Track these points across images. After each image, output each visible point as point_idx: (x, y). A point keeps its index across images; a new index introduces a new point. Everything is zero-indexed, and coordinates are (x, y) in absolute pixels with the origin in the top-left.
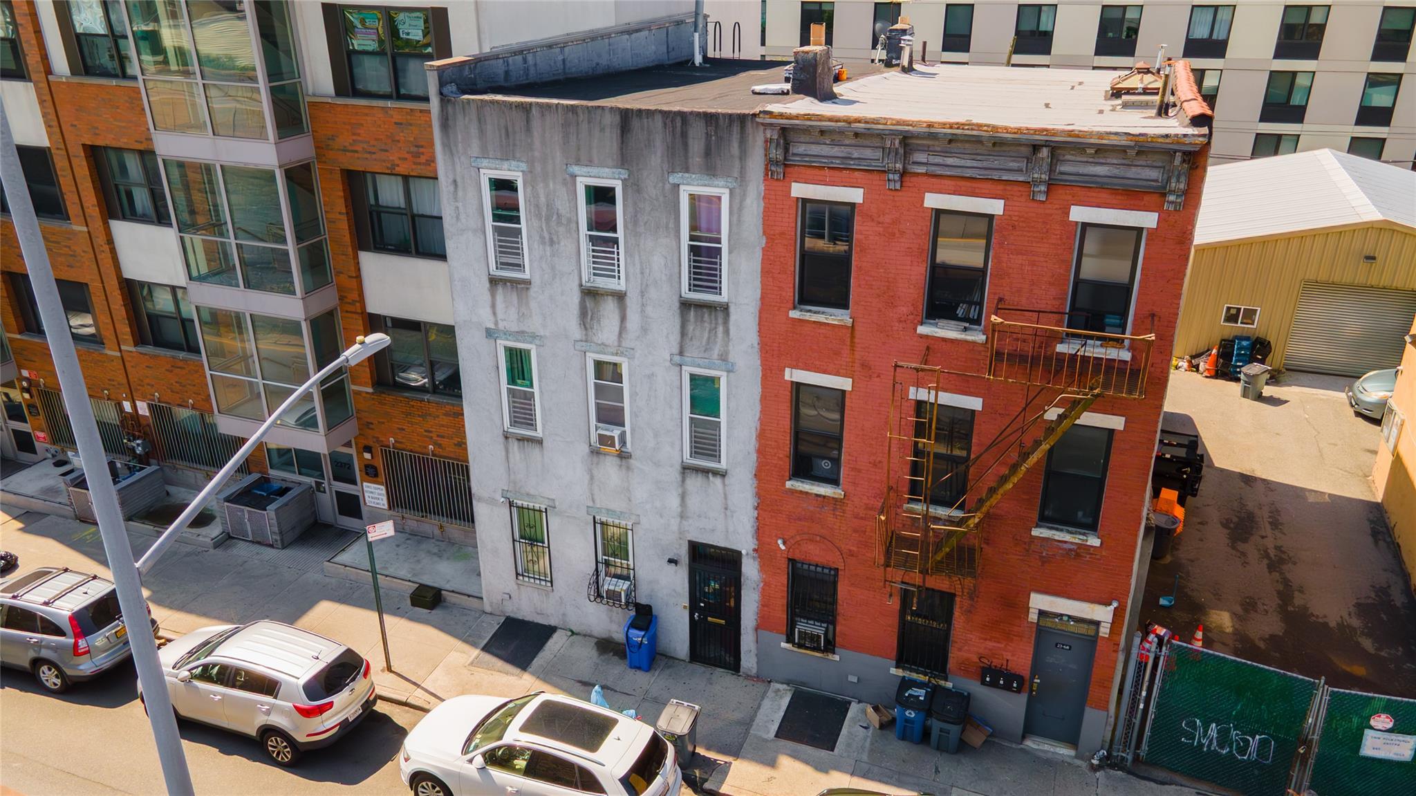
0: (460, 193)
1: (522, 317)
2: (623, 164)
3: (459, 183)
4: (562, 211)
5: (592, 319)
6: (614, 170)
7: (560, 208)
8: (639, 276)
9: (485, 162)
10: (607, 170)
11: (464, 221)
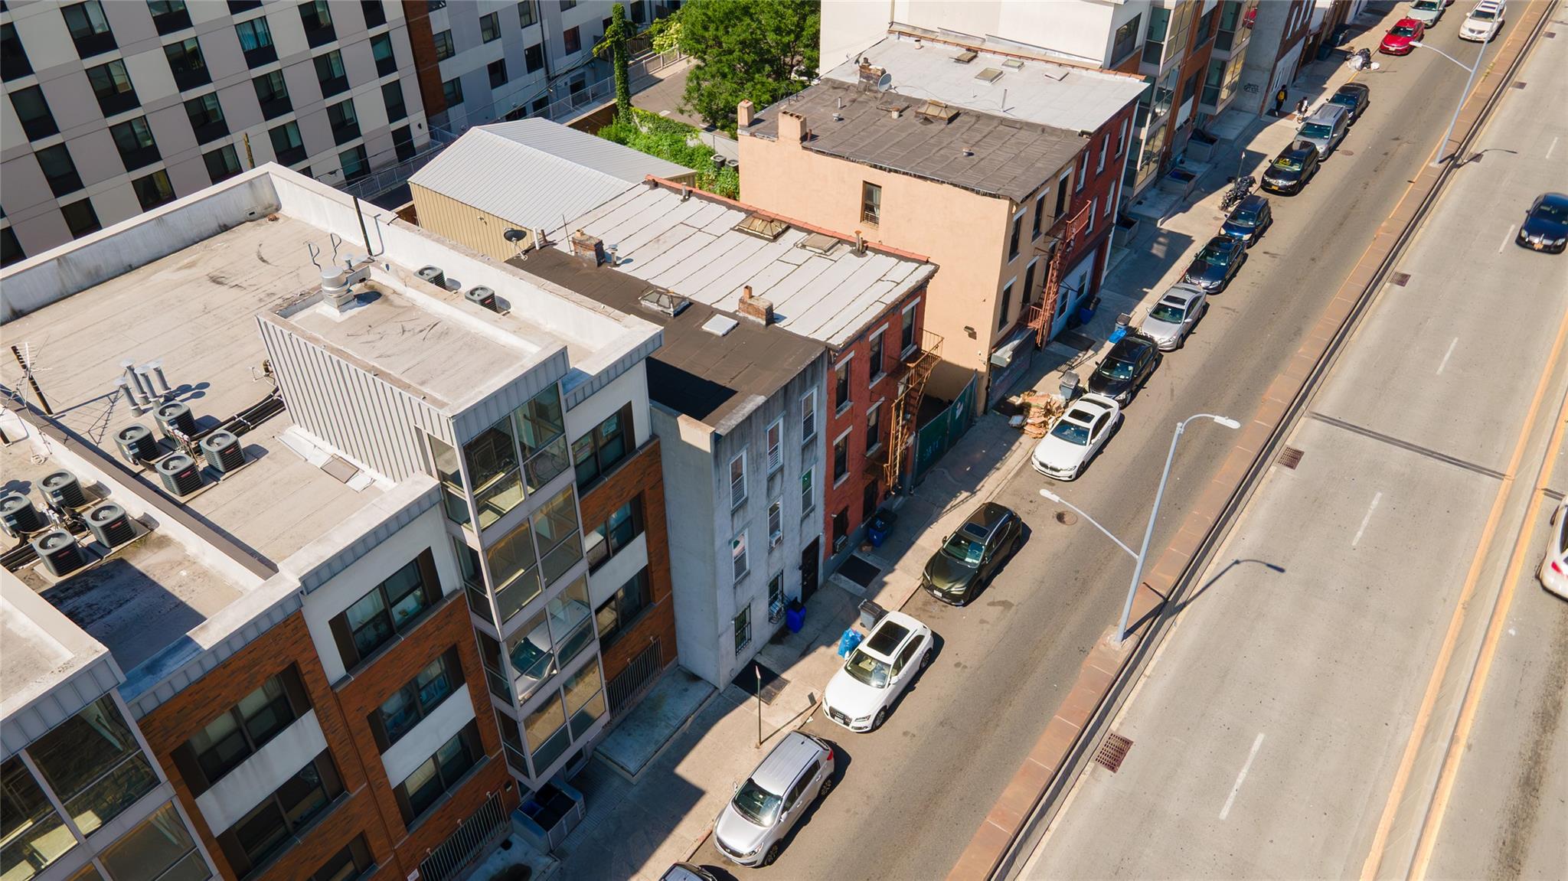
0: (721, 484)
3: (721, 479)
5: (771, 490)
7: (761, 451)
8: (789, 452)
9: (732, 458)
10: (778, 417)
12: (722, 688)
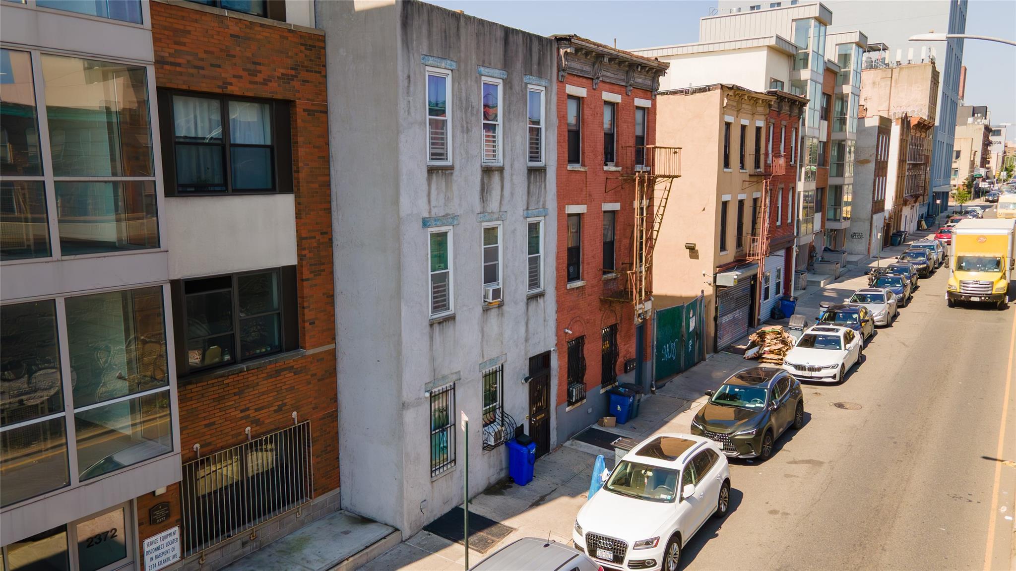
0: (412, 89)
1: (448, 199)
2: (505, 68)
3: (412, 79)
4: (474, 104)
5: (487, 193)
6: (501, 71)
7: (473, 101)
8: (510, 152)
9: (431, 61)
10: (497, 71)
11: (413, 114)
12: (406, 532)
